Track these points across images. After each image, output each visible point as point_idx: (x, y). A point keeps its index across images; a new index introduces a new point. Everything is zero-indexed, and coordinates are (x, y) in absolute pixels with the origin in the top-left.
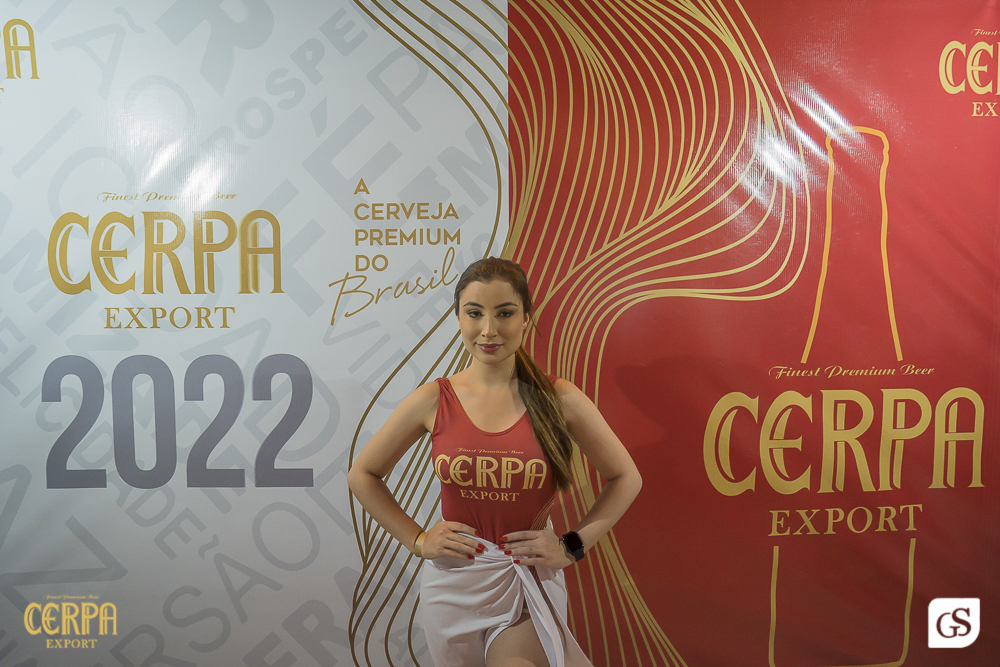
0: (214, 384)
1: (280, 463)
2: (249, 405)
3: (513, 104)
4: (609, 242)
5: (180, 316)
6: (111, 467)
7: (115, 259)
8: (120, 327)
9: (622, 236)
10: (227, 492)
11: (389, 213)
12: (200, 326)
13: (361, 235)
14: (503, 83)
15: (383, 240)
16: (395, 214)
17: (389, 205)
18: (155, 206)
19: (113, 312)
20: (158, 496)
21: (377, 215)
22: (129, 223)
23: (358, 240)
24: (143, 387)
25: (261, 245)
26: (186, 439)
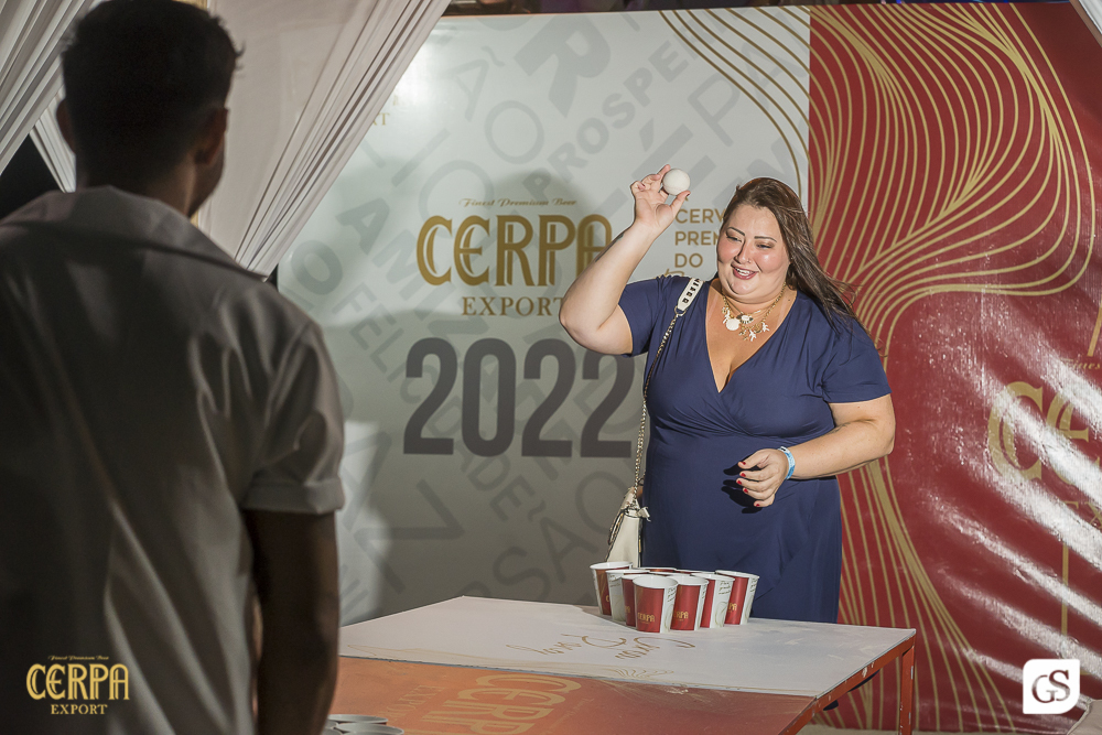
0: (550, 365)
1: (603, 436)
2: (579, 383)
3: (813, 121)
4: (898, 241)
5: (525, 305)
6: (458, 436)
7: (472, 256)
8: (475, 313)
9: (909, 236)
10: (555, 461)
11: (704, 217)
12: (540, 313)
13: (681, 236)
14: (804, 102)
15: (699, 241)
16: (709, 218)
17: (704, 211)
18: (507, 211)
19: (470, 301)
20: (496, 464)
21: (694, 219)
22: (485, 224)
23: (677, 240)
24: (490, 366)
25: (595, 244)
26: (524, 411)
